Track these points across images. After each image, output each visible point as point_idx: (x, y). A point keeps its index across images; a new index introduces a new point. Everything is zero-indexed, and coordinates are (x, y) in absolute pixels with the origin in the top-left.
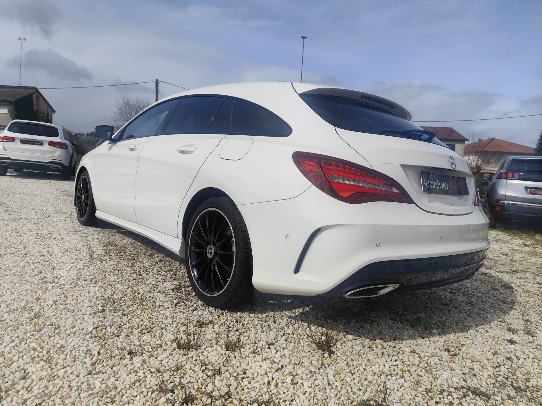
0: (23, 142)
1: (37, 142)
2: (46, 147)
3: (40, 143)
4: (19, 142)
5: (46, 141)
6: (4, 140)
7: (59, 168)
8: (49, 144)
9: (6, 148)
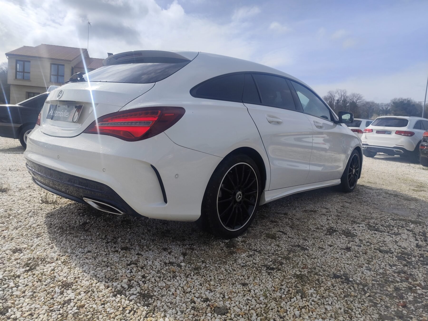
0: (378, 132)
1: (387, 132)
2: (393, 135)
3: (389, 133)
4: (375, 132)
5: (394, 131)
6: (367, 132)
7: (401, 152)
8: (396, 133)
9: (367, 137)
